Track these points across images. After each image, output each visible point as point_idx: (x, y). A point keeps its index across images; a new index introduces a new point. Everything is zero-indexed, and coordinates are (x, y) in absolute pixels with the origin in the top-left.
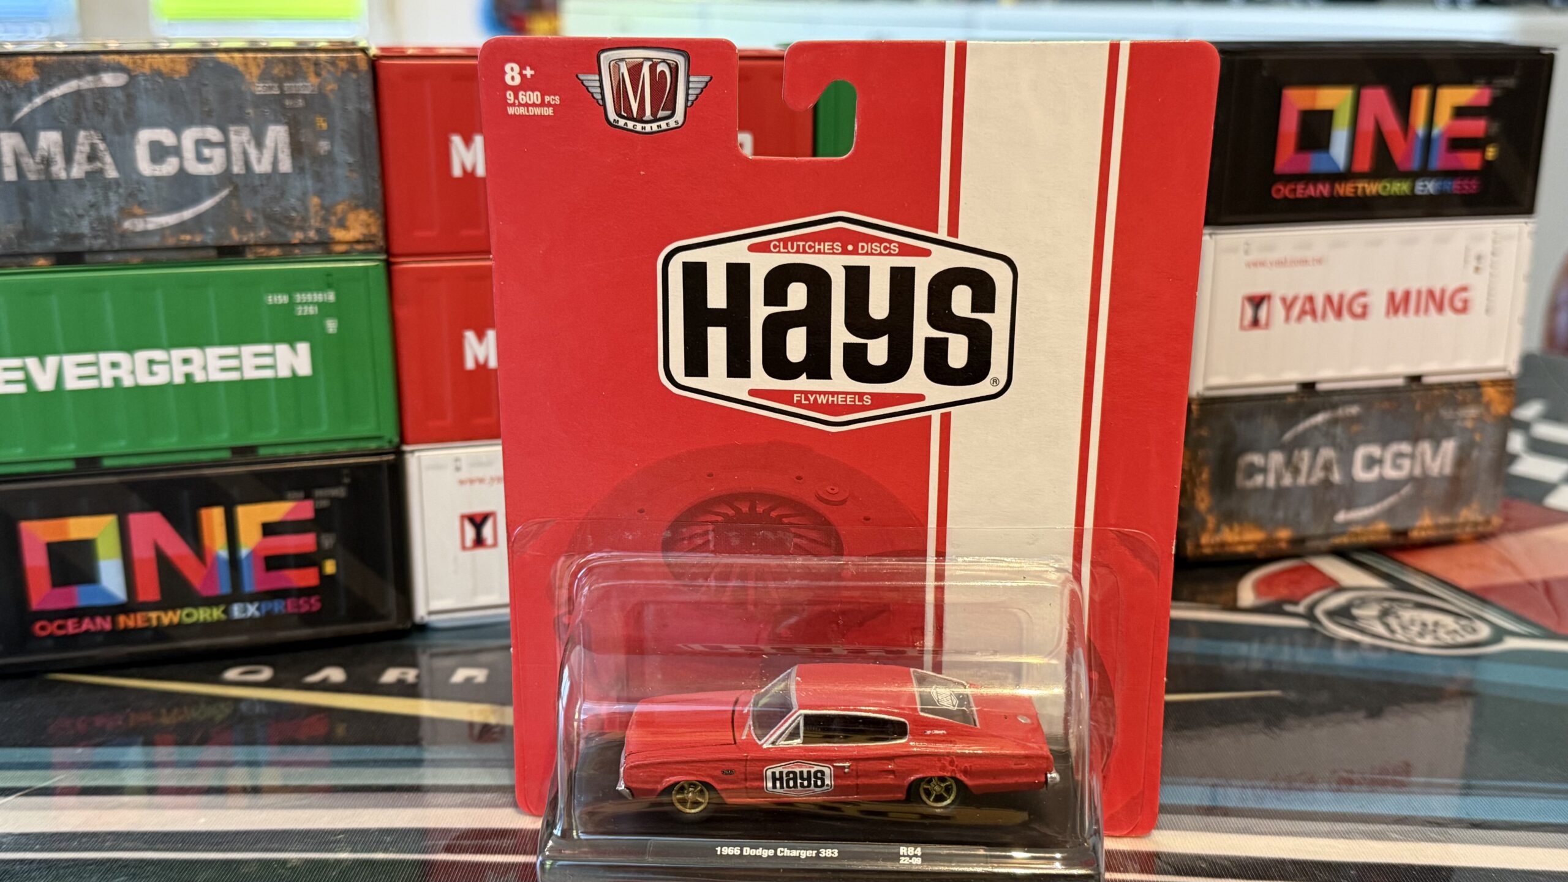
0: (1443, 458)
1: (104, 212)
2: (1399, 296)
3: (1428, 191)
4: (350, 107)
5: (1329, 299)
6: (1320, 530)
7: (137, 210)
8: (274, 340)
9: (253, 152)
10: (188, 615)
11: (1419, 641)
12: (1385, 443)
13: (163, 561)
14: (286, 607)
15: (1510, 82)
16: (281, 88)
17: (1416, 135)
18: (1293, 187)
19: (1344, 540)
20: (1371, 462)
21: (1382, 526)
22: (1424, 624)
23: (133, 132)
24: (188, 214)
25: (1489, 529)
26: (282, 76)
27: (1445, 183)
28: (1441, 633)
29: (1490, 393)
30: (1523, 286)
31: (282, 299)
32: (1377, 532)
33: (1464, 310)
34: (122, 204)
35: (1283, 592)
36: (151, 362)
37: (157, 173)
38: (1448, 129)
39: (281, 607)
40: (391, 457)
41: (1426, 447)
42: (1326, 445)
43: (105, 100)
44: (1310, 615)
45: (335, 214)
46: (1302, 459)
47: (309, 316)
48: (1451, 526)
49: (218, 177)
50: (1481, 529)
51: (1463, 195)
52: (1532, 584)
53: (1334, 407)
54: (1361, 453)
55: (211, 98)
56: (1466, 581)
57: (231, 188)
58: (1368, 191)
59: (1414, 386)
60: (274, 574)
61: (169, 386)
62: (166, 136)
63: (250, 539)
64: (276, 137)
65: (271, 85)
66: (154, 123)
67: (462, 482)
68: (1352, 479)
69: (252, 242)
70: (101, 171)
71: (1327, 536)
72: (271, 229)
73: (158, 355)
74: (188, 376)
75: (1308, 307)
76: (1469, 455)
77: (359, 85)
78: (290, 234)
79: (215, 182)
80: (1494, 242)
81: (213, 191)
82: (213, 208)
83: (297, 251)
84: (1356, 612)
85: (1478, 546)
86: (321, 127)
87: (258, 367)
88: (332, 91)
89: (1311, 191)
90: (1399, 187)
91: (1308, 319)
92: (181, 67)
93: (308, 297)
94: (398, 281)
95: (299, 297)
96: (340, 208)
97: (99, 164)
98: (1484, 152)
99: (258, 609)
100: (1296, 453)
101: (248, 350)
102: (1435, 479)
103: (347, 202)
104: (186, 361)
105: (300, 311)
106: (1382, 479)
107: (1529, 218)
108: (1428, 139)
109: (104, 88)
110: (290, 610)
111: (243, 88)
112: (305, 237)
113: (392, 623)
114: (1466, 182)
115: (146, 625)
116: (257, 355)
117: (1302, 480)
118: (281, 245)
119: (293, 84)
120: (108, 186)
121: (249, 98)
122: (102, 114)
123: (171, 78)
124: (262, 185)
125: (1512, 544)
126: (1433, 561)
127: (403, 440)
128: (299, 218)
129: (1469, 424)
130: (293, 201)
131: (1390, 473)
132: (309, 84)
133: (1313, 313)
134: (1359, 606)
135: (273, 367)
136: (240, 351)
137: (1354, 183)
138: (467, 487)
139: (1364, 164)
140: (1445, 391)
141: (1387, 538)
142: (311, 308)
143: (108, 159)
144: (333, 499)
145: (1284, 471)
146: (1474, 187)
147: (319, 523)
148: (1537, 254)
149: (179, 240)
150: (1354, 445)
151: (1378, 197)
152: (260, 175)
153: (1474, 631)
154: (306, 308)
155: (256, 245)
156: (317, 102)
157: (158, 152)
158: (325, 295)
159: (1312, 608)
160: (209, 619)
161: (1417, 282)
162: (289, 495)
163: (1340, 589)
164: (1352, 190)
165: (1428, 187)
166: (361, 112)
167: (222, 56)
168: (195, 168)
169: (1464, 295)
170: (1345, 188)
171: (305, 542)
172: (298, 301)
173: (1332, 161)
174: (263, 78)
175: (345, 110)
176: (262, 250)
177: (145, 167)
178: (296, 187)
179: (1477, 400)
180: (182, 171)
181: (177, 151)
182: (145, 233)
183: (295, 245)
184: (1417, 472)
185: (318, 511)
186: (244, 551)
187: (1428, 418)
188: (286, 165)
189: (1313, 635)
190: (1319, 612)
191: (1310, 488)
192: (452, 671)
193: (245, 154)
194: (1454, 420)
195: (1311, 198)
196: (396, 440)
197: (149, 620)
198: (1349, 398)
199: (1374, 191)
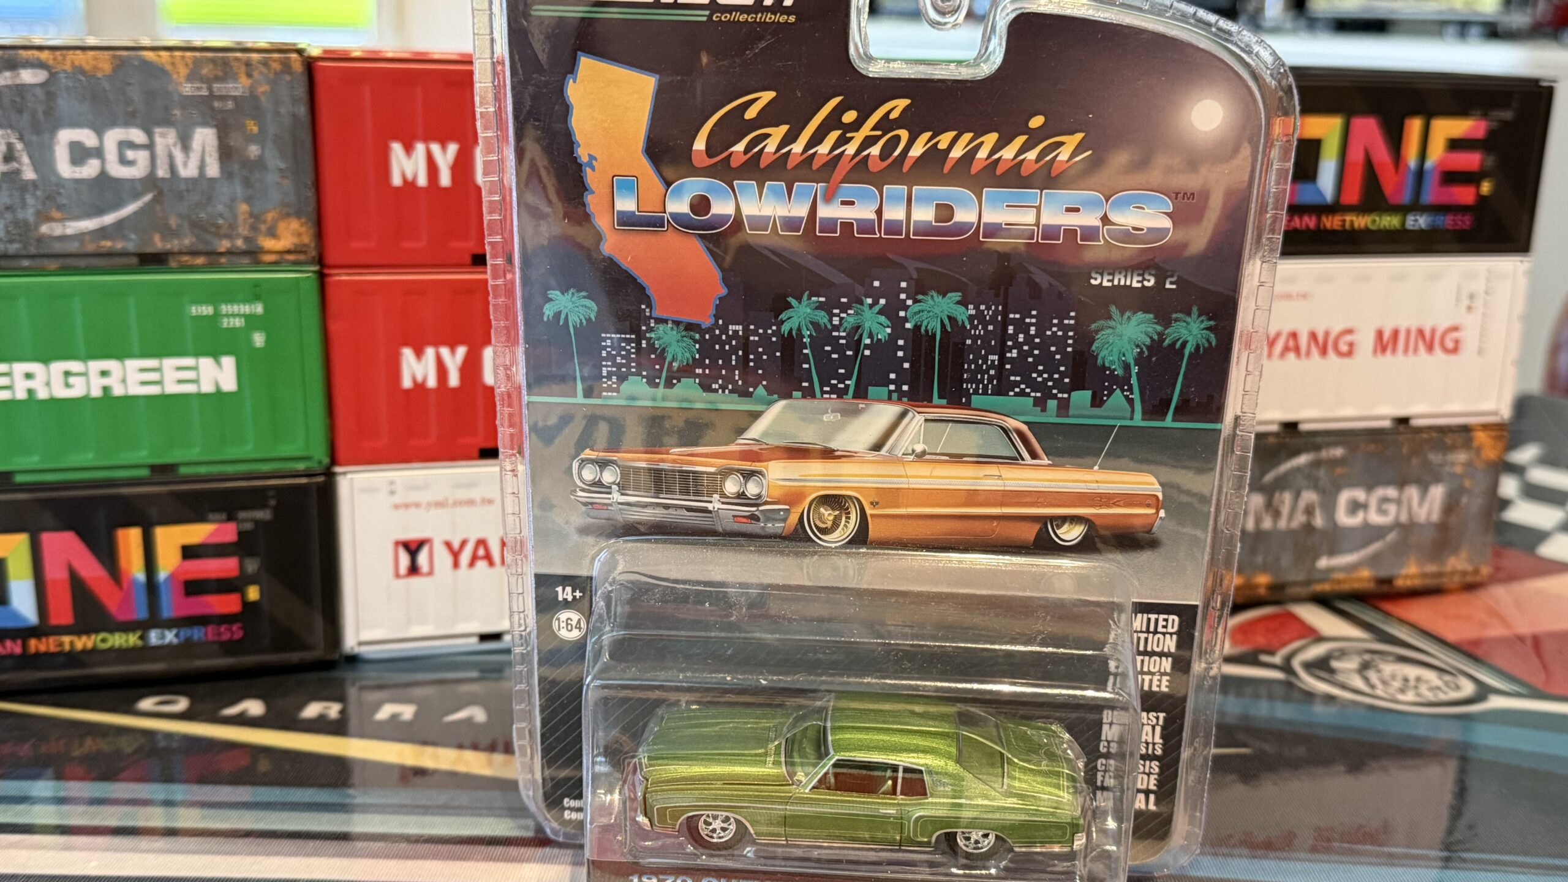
0: (1431, 503)
1: (20, 215)
2: (1387, 335)
3: (1420, 225)
4: (283, 110)
5: (1313, 336)
6: (1301, 577)
7: (56, 214)
8: (197, 354)
9: (179, 156)
10: (103, 640)
11: (1401, 697)
12: (1370, 488)
13: (77, 584)
14: (206, 634)
15: (1507, 115)
16: (210, 89)
17: (1407, 166)
19: (1326, 587)
20: (1355, 507)
21: (1365, 573)
22: (1406, 680)
23: (54, 130)
24: (109, 219)
25: (1478, 579)
26: (212, 76)
27: (1437, 218)
28: (1423, 689)
29: (1481, 437)
30: (1517, 327)
31: (207, 310)
32: (1360, 580)
33: (1455, 350)
34: (40, 207)
35: (1261, 640)
36: (67, 374)
37: (77, 176)
38: (1441, 163)
39: (202, 635)
40: (321, 479)
41: (1412, 492)
42: (1308, 488)
43: (23, 98)
44: (1286, 667)
45: (264, 222)
46: (1283, 502)
47: (234, 329)
48: (1440, 575)
49: (141, 180)
50: (1470, 579)
51: (1456, 230)
52: (1521, 639)
53: (1317, 448)
54: (1345, 496)
55: (136, 98)
56: (1452, 635)
57: (156, 193)
58: (1356, 225)
59: (1402, 428)
60: (193, 600)
61: (86, 399)
62: (87, 137)
63: (168, 562)
64: (204, 141)
65: (199, 85)
66: (74, 123)
67: (397, 507)
68: (1335, 526)
69: (176, 249)
70: (18, 172)
71: (1308, 583)
72: (197, 237)
73: (75, 366)
74: (106, 389)
75: (1291, 343)
76: (1458, 502)
77: (292, 87)
78: (216, 242)
79: (139, 187)
80: (1488, 280)
81: (136, 196)
82: (135, 213)
83: (223, 260)
84: (1335, 664)
85: (1465, 597)
86: (251, 130)
87: (180, 382)
88: (264, 93)
89: (1296, 222)
90: (1390, 221)
91: (1291, 356)
92: (105, 63)
93: (235, 308)
94: (331, 293)
95: (225, 309)
96: (270, 216)
97: (15, 165)
98: (1478, 186)
99: (177, 635)
100: (1277, 495)
101: (169, 363)
102: (1421, 526)
103: (278, 210)
104: (104, 373)
105: (225, 323)
106: (1366, 526)
107: (1525, 256)
108: (1420, 172)
109: (24, 85)
110: (210, 637)
111: (170, 88)
112: (233, 246)
113: (318, 653)
114: (1459, 217)
115: (58, 649)
116: (179, 369)
117: (1283, 524)
118: (208, 254)
119: (222, 86)
120: (25, 187)
121: (176, 98)
122: (20, 112)
123: (94, 76)
124: (188, 191)
125: (1500, 594)
126: (1419, 612)
127: (334, 462)
128: (226, 226)
129: (1458, 469)
130: (220, 208)
131: (1375, 518)
132: (240, 85)
133: (1297, 350)
134: (1338, 658)
135: (196, 381)
136: (161, 364)
137: (1342, 215)
138: (402, 511)
139: (1352, 196)
140: (1434, 435)
141: (1370, 586)
142: (237, 320)
143: (25, 159)
144: (257, 522)
145: (1264, 515)
146: (1468, 223)
147: (242, 546)
148: (1534, 295)
149: (98, 247)
150: (1337, 488)
151: (1367, 231)
152: (187, 180)
153: (1458, 688)
154: (232, 320)
155: (181, 253)
156: (249, 105)
157: (79, 153)
158: (253, 307)
159: (1288, 659)
160: (125, 645)
161: (1405, 319)
162: (211, 516)
163: (1319, 639)
164: (1340, 223)
165: (1419, 222)
166: (294, 116)
167: (149, 55)
168: (118, 171)
169: (1455, 335)
170: (1332, 221)
171: (227, 566)
172: (224, 312)
173: (1320, 193)
174: (190, 78)
175: (277, 113)
176: (186, 258)
177: (65, 169)
178: (225, 191)
179: (1468, 444)
180: (103, 174)
181: (98, 153)
182: (63, 238)
183: (221, 254)
184: (1404, 518)
185: (240, 534)
186: (163, 574)
187: (1415, 461)
188: (213, 170)
189: (1290, 689)
190: (1296, 663)
191: (1290, 532)
192: (378, 706)
193: (171, 157)
194: (1441, 465)
195: (1296, 230)
196: (326, 461)
197: (61, 644)
198: (1332, 439)
199: (1363, 225)
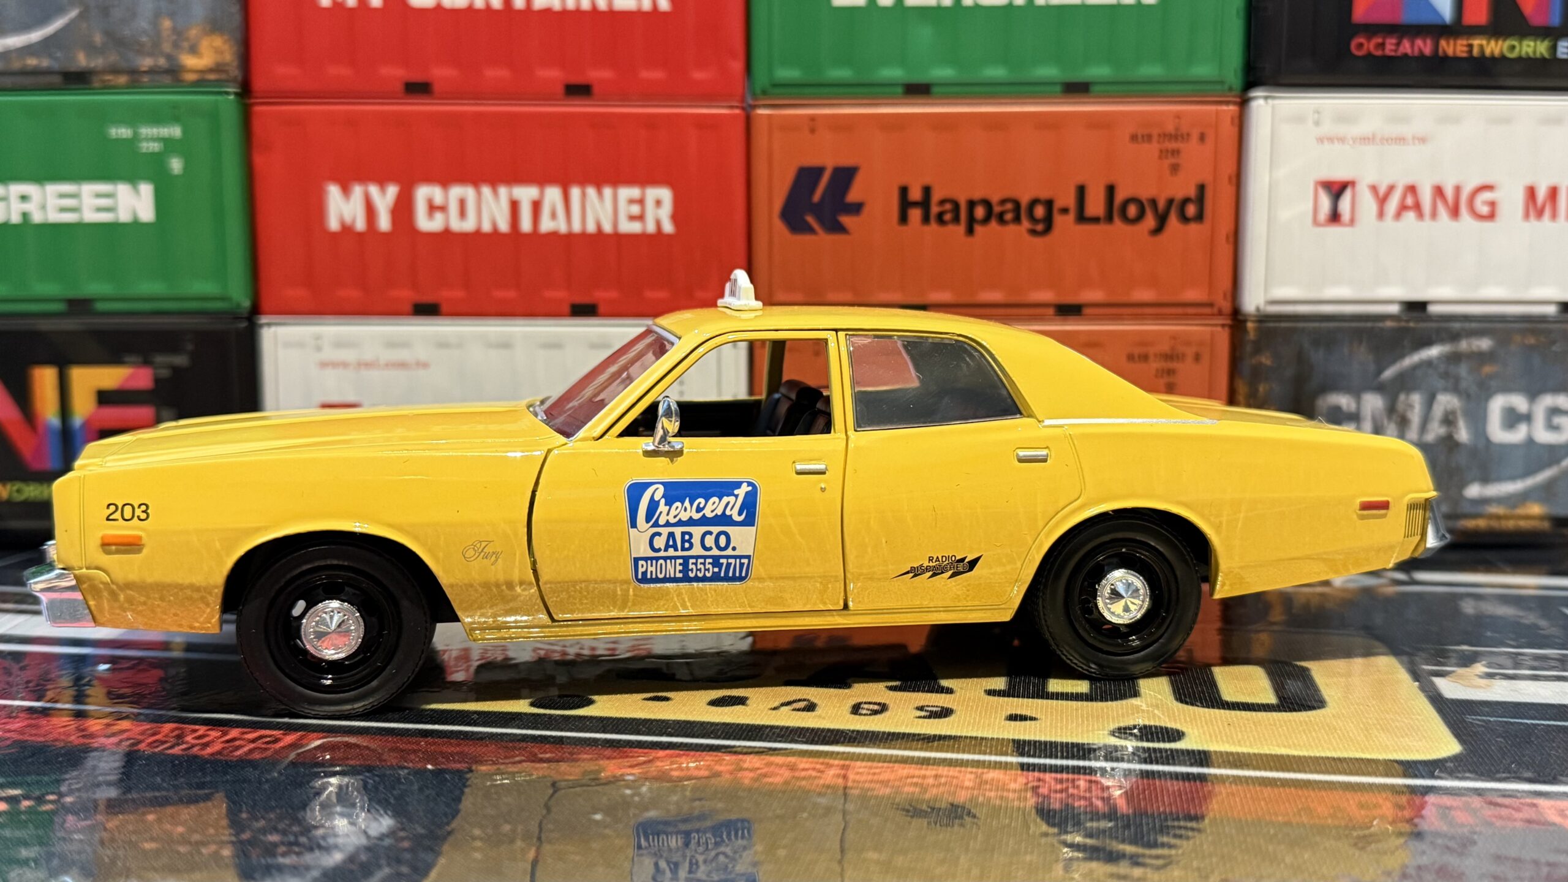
2: (1541, 194)
5: (1439, 191)
8: (116, 179)
10: (18, 491)
12: (1533, 395)
18: (1380, 40)
19: (1481, 524)
20: (1513, 418)
21: (1536, 509)
24: (36, 36)
31: (124, 132)
32: (1528, 517)
40: (242, 327)
42: (1446, 390)
45: (187, 39)
46: (1411, 406)
47: (152, 153)
53: (1454, 337)
54: (1497, 404)
57: (82, 9)
58: (1488, 52)
63: (83, 407)
67: (323, 365)
68: (1487, 443)
69: (100, 68)
71: (1455, 516)
72: (120, 55)
74: (25, 215)
75: (1409, 201)
78: (139, 60)
81: (63, 12)
82: (62, 30)
83: (145, 79)
87: (100, 209)
89: (1406, 47)
90: (1533, 48)
91: (1410, 216)
93: (154, 131)
94: (257, 125)
95: (145, 131)
96: (193, 32)
100: (1402, 397)
103: (201, 27)
104: (25, 198)
105: (144, 147)
106: (1530, 444)
112: (155, 64)
116: (96, 196)
117: (1413, 435)
118: (130, 72)
124: (113, 6)
127: (257, 308)
128: (150, 43)
130: (144, 26)
131: (1543, 436)
135: (113, 209)
136: (81, 188)
137: (1468, 39)
138: (329, 370)
139: (1478, 13)
142: (156, 143)
144: (174, 368)
145: (1385, 420)
147: (158, 395)
149: (25, 64)
150: (1486, 392)
151: (1503, 60)
154: (150, 143)
155: (105, 71)
158: (171, 129)
162: (127, 359)
164: (1465, 49)
170: (1455, 45)
171: (142, 416)
172: (143, 135)
173: (1433, 9)
176: (108, 78)
178: (149, 7)
183: (145, 72)
185: (157, 381)
186: (77, 420)
195: (1406, 55)
196: (246, 303)
198: (1476, 327)
199: (1497, 53)
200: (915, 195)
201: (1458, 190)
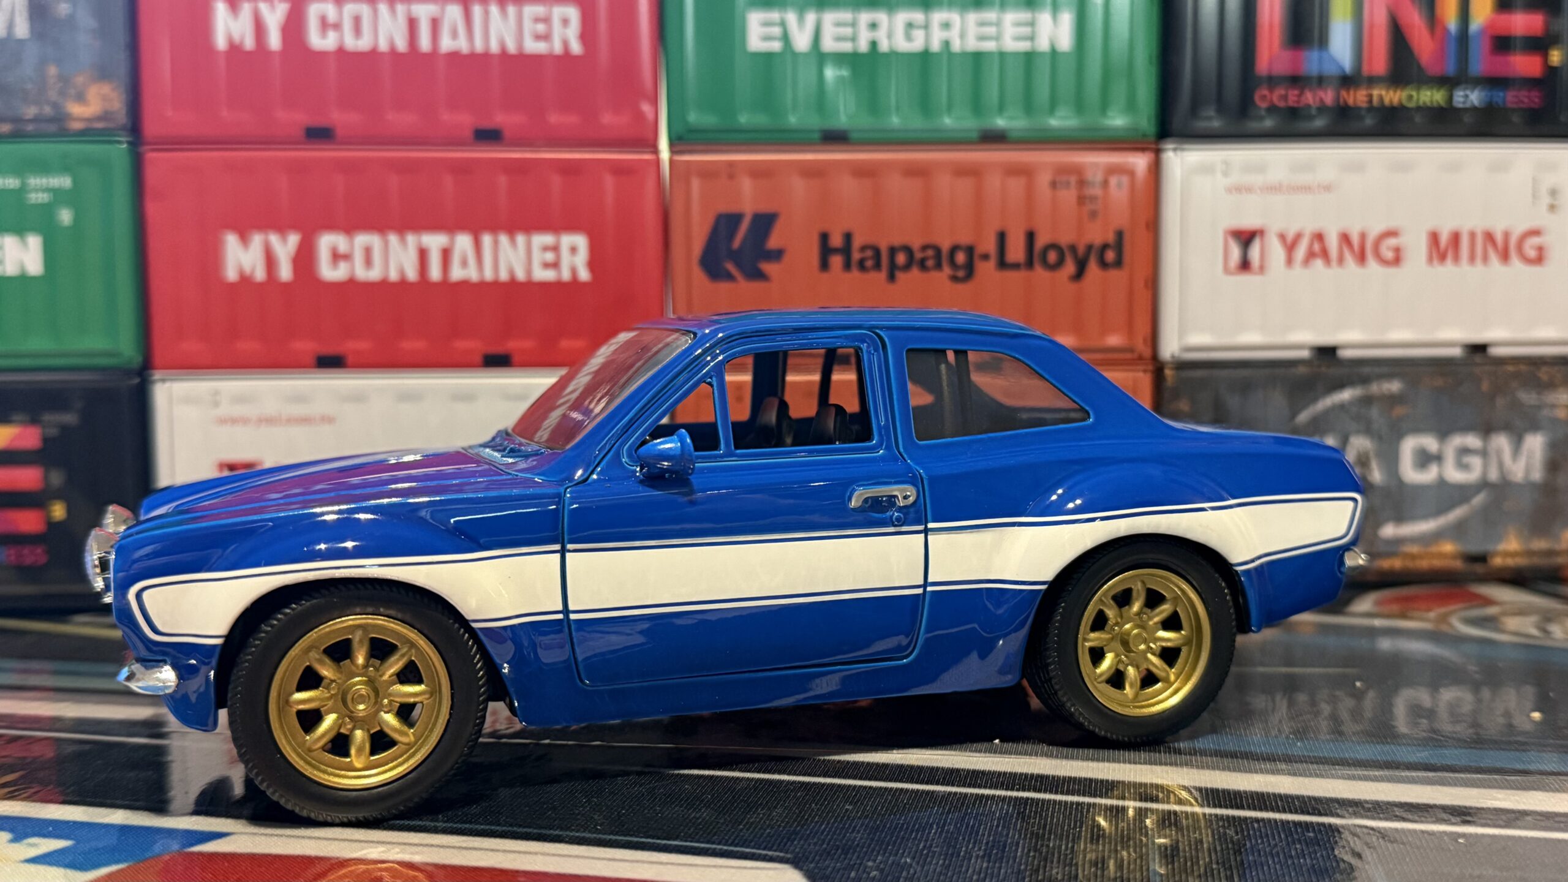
0: (1529, 457)
2: (1444, 239)
3: (1472, 102)
5: (1345, 238)
12: (1443, 434)
17: (1446, 30)
18: (1283, 92)
20: (1424, 459)
21: (1448, 547)
27: (1494, 93)
31: (14, 183)
32: (1442, 559)
33: (1539, 259)
38: (1489, 26)
40: (133, 382)
41: (1501, 442)
42: (1358, 432)
45: (74, 86)
47: (40, 204)
51: (1522, 109)
53: (1365, 381)
54: (1409, 446)
58: (1387, 101)
59: (1478, 358)
67: (221, 421)
72: (5, 103)
75: (1317, 247)
78: (23, 108)
83: (30, 129)
89: (1308, 98)
90: (1431, 97)
91: (1319, 263)
93: (42, 181)
94: (147, 171)
95: (33, 182)
96: (79, 79)
98: (1545, 55)
102: (1519, 486)
103: (88, 73)
105: (32, 198)
106: (1442, 483)
108: (1464, 36)
112: (40, 112)
114: (1523, 93)
118: (13, 121)
127: (149, 364)
128: (35, 91)
129: (1560, 414)
130: (29, 70)
131: (1454, 475)
133: (1325, 254)
137: (1367, 89)
138: (227, 427)
139: (1379, 62)
141: (1457, 564)
142: (45, 194)
144: (63, 427)
146: (1537, 100)
147: (47, 456)
150: (1397, 433)
151: (1402, 108)
154: (38, 193)
158: (61, 179)
161: (1468, 218)
162: (14, 417)
165: (1471, 97)
169: (1536, 240)
170: (1355, 95)
171: (30, 477)
172: (31, 185)
173: (1333, 60)
178: (34, 53)
183: (28, 121)
184: (1493, 475)
185: (45, 440)
187: (1500, 402)
188: (22, 30)
194: (1539, 407)
195: (1308, 106)
196: (140, 361)
198: (1385, 370)
199: (1396, 101)
200: (836, 241)
201: (1363, 236)
